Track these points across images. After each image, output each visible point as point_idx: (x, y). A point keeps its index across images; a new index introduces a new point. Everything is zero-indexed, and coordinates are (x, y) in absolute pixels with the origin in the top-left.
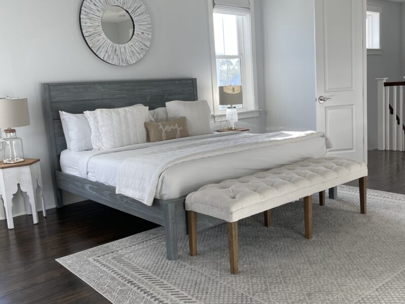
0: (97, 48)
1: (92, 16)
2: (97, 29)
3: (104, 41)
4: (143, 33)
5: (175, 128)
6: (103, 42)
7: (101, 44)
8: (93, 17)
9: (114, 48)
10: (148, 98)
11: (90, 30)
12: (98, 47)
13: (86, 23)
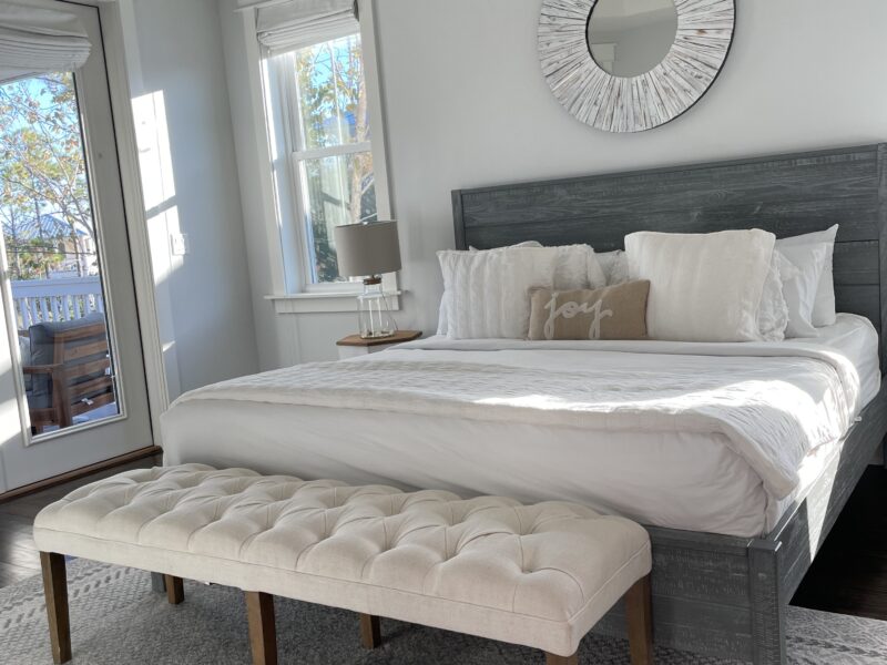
0: (573, 98)
1: (563, 22)
2: (573, 51)
3: (591, 76)
4: (701, 31)
5: (591, 309)
6: (589, 79)
7: (583, 86)
8: (567, 25)
9: (616, 89)
10: (696, 214)
11: (557, 57)
12: (575, 95)
13: (548, 44)
